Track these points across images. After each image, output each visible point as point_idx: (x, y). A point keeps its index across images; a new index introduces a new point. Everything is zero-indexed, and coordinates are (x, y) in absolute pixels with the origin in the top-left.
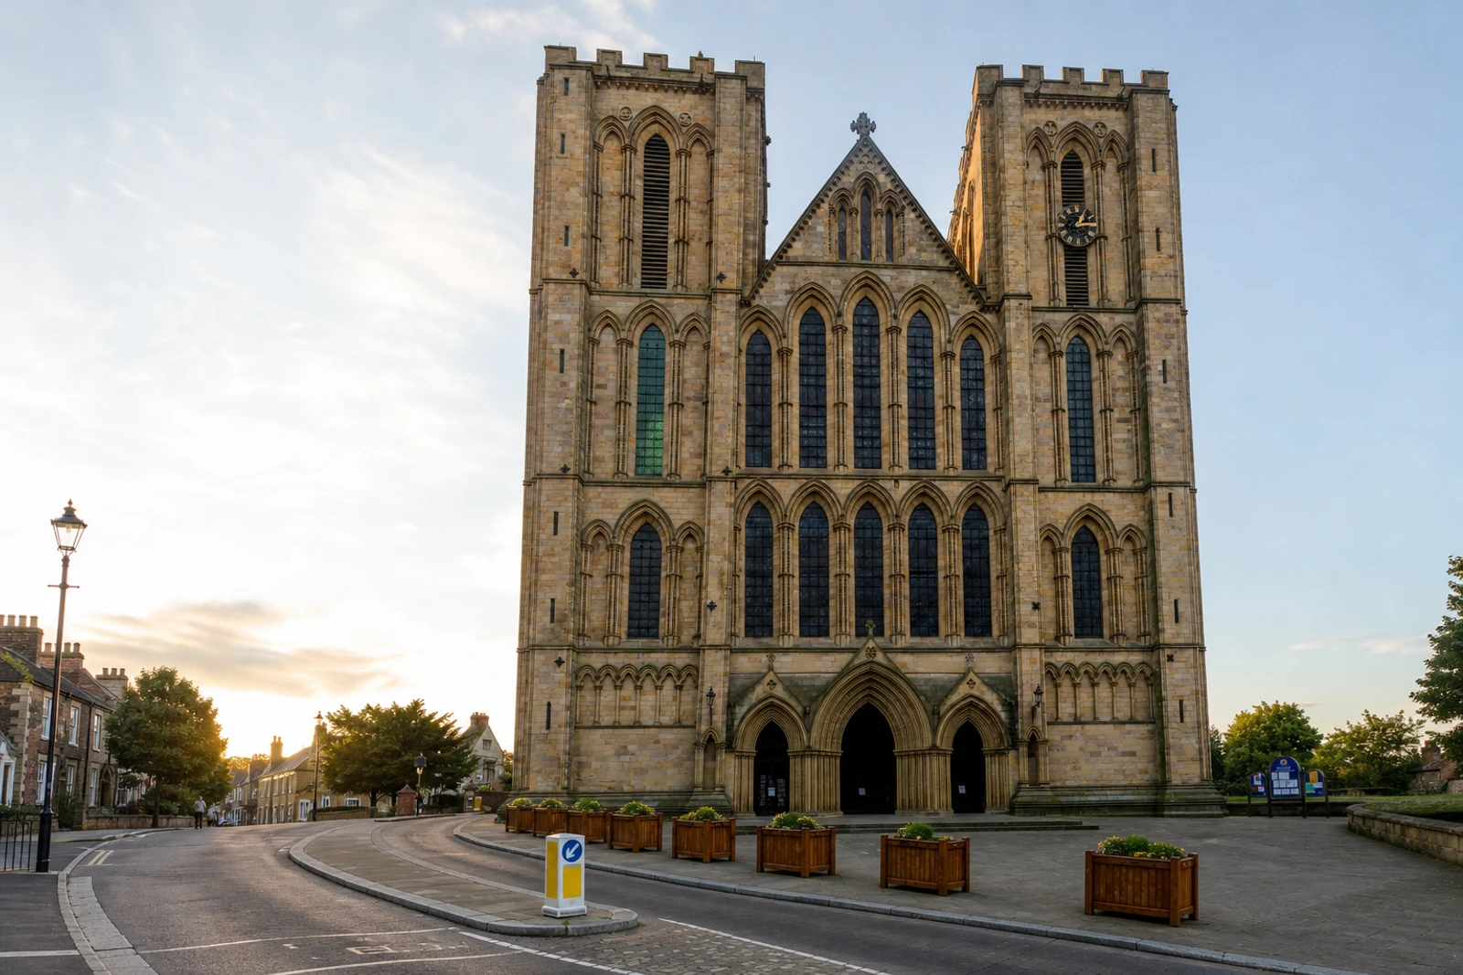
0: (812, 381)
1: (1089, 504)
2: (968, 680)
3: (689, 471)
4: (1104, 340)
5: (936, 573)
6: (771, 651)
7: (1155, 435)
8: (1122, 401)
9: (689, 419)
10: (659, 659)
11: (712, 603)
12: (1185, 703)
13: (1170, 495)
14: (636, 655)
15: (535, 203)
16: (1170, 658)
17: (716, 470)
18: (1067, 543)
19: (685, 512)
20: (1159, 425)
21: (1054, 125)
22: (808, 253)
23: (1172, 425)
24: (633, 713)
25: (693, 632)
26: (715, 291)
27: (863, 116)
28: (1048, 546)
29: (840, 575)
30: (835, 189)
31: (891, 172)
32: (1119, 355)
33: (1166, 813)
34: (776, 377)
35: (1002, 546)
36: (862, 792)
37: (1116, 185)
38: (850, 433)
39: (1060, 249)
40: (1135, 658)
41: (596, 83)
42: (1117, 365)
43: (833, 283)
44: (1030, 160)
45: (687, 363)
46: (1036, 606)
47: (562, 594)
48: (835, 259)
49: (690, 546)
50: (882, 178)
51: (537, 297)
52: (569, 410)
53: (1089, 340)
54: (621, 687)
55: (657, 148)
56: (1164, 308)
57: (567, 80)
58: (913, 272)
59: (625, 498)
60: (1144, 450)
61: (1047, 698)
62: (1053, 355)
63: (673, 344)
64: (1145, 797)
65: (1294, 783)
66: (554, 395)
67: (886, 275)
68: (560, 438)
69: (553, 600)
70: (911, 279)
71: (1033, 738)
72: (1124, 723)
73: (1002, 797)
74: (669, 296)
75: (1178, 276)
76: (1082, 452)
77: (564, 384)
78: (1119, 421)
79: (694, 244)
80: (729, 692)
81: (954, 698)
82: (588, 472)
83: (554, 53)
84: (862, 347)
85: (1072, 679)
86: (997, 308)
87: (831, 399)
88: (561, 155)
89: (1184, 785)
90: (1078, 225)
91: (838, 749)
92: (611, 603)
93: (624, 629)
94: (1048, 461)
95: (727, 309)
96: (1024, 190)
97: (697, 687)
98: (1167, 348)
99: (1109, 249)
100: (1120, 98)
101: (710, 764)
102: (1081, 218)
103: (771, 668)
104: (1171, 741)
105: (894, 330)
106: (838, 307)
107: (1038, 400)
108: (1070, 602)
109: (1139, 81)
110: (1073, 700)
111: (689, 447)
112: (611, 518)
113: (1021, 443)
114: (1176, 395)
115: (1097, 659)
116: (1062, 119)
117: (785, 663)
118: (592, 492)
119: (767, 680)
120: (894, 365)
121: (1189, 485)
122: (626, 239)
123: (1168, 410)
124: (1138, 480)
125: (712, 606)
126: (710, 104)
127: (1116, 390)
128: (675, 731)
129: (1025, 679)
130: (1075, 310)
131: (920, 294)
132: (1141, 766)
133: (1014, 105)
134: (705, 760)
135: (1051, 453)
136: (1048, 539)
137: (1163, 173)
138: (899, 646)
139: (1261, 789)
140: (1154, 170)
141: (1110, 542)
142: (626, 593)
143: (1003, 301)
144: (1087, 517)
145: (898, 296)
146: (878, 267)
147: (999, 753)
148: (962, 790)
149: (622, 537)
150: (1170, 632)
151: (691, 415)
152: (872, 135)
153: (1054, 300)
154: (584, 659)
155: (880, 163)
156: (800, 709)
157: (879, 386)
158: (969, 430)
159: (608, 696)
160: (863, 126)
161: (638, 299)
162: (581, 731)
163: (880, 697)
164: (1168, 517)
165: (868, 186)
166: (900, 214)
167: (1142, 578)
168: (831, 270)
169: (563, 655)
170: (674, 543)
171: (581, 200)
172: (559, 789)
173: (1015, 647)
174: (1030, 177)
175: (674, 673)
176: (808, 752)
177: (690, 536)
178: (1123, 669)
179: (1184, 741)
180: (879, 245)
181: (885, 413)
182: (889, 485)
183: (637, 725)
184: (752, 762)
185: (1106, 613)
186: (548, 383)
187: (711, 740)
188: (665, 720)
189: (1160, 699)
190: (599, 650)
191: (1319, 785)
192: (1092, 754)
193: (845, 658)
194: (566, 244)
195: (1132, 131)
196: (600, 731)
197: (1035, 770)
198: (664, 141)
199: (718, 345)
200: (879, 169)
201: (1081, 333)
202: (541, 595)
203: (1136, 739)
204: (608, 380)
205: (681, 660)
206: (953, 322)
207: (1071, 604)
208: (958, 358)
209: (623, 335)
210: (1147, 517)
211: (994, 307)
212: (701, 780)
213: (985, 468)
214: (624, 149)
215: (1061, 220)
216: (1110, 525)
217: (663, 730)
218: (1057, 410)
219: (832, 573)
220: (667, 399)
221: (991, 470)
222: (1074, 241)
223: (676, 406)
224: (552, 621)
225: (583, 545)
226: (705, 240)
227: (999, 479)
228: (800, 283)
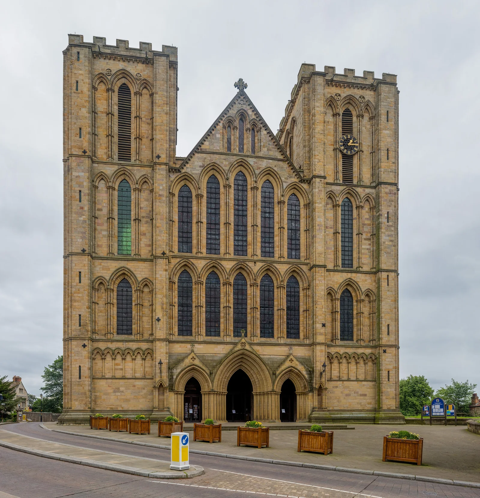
0: (213, 211)
1: (350, 278)
2: (289, 359)
3: (145, 252)
4: (360, 200)
5: (273, 307)
6: (193, 343)
7: (382, 247)
8: (367, 230)
9: (144, 228)
10: (134, 346)
11: (158, 318)
12: (390, 372)
13: (388, 276)
14: (122, 343)
15: (64, 115)
16: (385, 351)
17: (159, 252)
18: (338, 296)
19: (143, 273)
20: (384, 243)
21: (340, 95)
22: (212, 147)
23: (391, 243)
24: (121, 371)
25: (150, 332)
26: (155, 163)
27: (241, 80)
28: (329, 297)
29: (226, 307)
30: (226, 116)
31: (254, 110)
32: (367, 208)
33: (379, 422)
34: (194, 208)
35: (306, 296)
36: (234, 412)
37: (368, 127)
38: (232, 238)
39: (340, 156)
40: (368, 351)
41: (93, 55)
42: (365, 213)
43: (224, 163)
44: (327, 111)
45: (142, 200)
46: (324, 325)
47: (85, 312)
48: (225, 151)
49: (146, 290)
50: (250, 112)
51: (67, 163)
52: (84, 221)
53: (352, 200)
54: (115, 359)
55: (124, 90)
56: (389, 187)
57: (78, 53)
58: (265, 160)
59: (114, 265)
60: (376, 255)
61: (327, 368)
62: (335, 206)
63: (135, 190)
64: (371, 415)
65: (442, 410)
66: (76, 213)
67: (251, 161)
68: (81, 235)
69: (80, 315)
70: (264, 164)
71: (320, 387)
72: (362, 381)
73: (305, 414)
74: (133, 166)
75: (396, 173)
76: (347, 253)
77: (82, 208)
78: (365, 239)
79: (144, 140)
80: (169, 362)
81: (283, 367)
82: (95, 252)
83: (72, 38)
84: (238, 196)
85: (339, 360)
86: (309, 182)
87: (222, 220)
88: (77, 92)
89: (389, 410)
90: (350, 144)
91: (225, 391)
92: (108, 318)
93: (115, 330)
94: (331, 256)
95: (162, 172)
96: (324, 126)
97: (153, 360)
98: (390, 206)
99: (364, 156)
100: (372, 85)
101: (161, 397)
102: (351, 141)
103: (193, 351)
104: (383, 389)
105: (254, 188)
106: (227, 175)
107: (327, 227)
108: (338, 324)
109: (381, 78)
110: (338, 370)
111: (145, 241)
112: (107, 275)
113: (319, 247)
114: (393, 229)
115: (350, 351)
116: (344, 93)
117: (200, 349)
118: (97, 262)
119: (190, 357)
120: (255, 206)
121: (396, 271)
122: (110, 136)
123: (389, 236)
124: (373, 268)
125: (158, 320)
126: (151, 69)
127: (364, 224)
128: (143, 381)
129: (318, 359)
130: (347, 185)
131: (269, 172)
132: (369, 401)
133: (320, 85)
134: (159, 394)
135: (333, 253)
136: (329, 294)
137: (392, 123)
138: (255, 342)
139: (427, 413)
140: (388, 121)
141: (359, 297)
142: (115, 312)
143: (312, 178)
144: (348, 284)
145: (257, 172)
146: (248, 156)
147: (304, 394)
148: (283, 411)
149: (112, 285)
150: (385, 339)
151: (145, 225)
152: (245, 90)
153: (337, 179)
154: (96, 345)
155: (249, 105)
156: (208, 372)
157: (246, 216)
158: (291, 239)
159: (109, 362)
160: (241, 85)
161: (117, 166)
162: (96, 380)
163: (246, 366)
164: (386, 286)
165: (243, 116)
166: (259, 131)
167: (373, 314)
168: (223, 157)
169: (86, 342)
170: (138, 288)
171: (87, 115)
172: (87, 409)
173: (313, 344)
174: (327, 120)
175: (141, 353)
176: (212, 392)
177: (146, 285)
178: (362, 356)
179: (389, 390)
180: (247, 146)
181: (249, 229)
182: (251, 264)
183: (124, 378)
184: (183, 396)
185: (355, 330)
186: (74, 207)
187: (161, 385)
188: (138, 375)
189: (379, 370)
190: (103, 341)
191: (453, 411)
192: (347, 395)
193: (229, 347)
194: (80, 137)
195: (378, 101)
196: (105, 381)
197: (321, 402)
198: (128, 87)
199: (157, 190)
200: (248, 107)
201: (349, 196)
202: (74, 313)
203: (367, 388)
204: (103, 206)
205: (144, 346)
206: (285, 185)
207: (339, 324)
208: (286, 204)
209: (110, 184)
210: (377, 286)
211: (307, 181)
212: (157, 405)
213: (299, 258)
214: (108, 90)
215: (341, 142)
216: (359, 288)
217: (137, 380)
218: (336, 233)
219: (222, 306)
220: (133, 217)
221: (302, 259)
222: (347, 152)
223: (137, 221)
224: (80, 326)
225: (93, 288)
226: (150, 137)
227: (307, 264)
228: (207, 162)
